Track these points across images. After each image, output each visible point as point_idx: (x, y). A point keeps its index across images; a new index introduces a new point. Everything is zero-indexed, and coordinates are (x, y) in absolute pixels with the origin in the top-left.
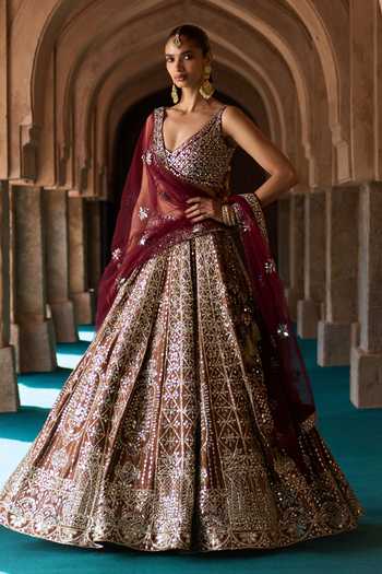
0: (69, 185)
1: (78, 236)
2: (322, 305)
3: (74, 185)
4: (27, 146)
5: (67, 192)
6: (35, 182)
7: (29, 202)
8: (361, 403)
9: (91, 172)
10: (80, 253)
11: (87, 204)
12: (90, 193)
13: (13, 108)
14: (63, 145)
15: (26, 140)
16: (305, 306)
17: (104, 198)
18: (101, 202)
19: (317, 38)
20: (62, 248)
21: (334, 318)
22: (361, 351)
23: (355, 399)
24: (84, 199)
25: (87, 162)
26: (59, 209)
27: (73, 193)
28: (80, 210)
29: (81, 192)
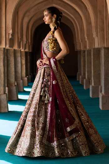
0: (21, 48)
1: (24, 62)
2: (91, 80)
3: (23, 48)
4: (11, 39)
5: (21, 50)
6: (12, 48)
7: (11, 53)
8: (102, 109)
9: (27, 44)
10: (24, 66)
11: (26, 53)
12: (27, 50)
13: (7, 28)
14: (20, 38)
15: (10, 37)
16: (86, 80)
17: (31, 51)
18: (30, 52)
19: (89, 9)
20: (19, 65)
21: (94, 84)
22: (102, 94)
23: (101, 107)
24: (25, 52)
25: (26, 42)
26: (19, 55)
27: (22, 50)
28: (24, 54)
29: (24, 50)
